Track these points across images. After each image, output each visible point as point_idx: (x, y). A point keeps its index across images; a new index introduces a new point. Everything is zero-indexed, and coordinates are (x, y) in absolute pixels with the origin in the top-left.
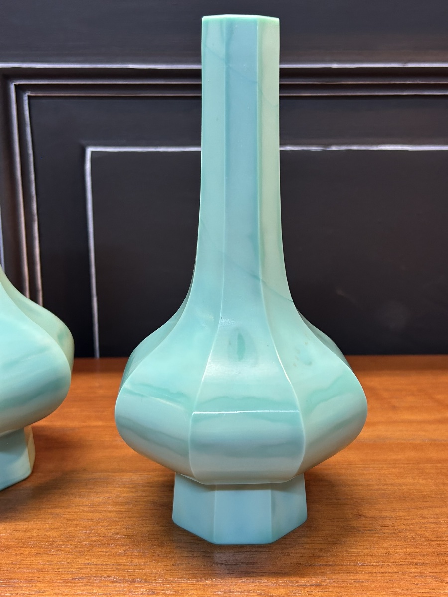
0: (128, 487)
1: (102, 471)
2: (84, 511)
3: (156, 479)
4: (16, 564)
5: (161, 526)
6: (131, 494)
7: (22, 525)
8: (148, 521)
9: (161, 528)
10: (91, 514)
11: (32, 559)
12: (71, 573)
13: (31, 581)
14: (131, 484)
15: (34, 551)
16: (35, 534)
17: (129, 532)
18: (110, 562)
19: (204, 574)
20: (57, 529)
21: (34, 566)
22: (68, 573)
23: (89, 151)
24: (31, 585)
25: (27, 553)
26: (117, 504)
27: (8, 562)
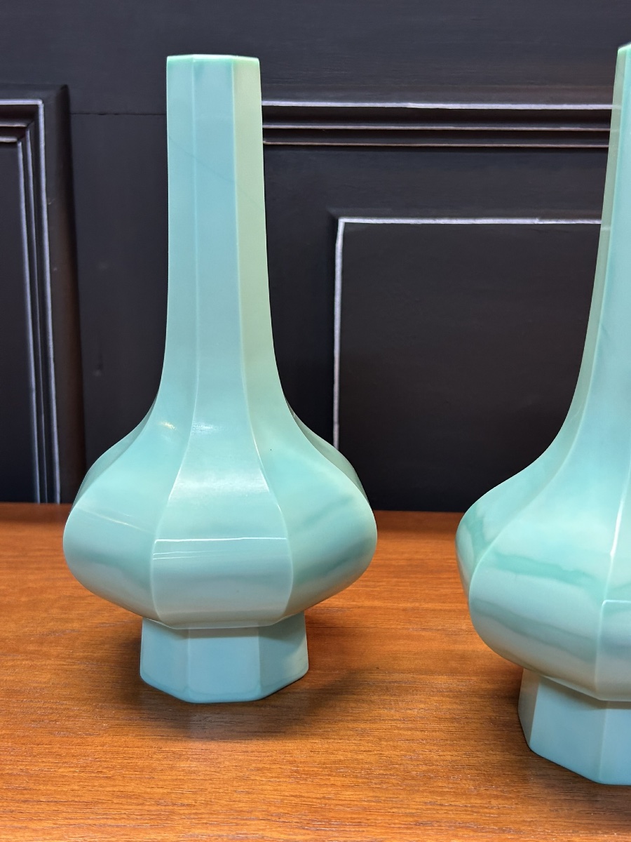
0: (448, 696)
1: (403, 672)
2: (399, 729)
3: (485, 686)
4: (329, 799)
5: (514, 754)
6: (455, 706)
7: (317, 743)
8: (492, 746)
9: (514, 757)
10: (409, 733)
11: (348, 793)
12: (412, 815)
13: (359, 824)
14: (451, 691)
15: (347, 781)
16: (342, 758)
17: (471, 761)
18: (461, 802)
19: (599, 825)
20: (369, 751)
21: (356, 803)
22: (407, 815)
23: (342, 222)
24: (361, 829)
25: (339, 783)
26: (440, 720)
27: (318, 796)
